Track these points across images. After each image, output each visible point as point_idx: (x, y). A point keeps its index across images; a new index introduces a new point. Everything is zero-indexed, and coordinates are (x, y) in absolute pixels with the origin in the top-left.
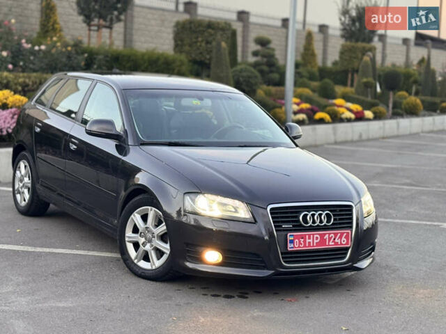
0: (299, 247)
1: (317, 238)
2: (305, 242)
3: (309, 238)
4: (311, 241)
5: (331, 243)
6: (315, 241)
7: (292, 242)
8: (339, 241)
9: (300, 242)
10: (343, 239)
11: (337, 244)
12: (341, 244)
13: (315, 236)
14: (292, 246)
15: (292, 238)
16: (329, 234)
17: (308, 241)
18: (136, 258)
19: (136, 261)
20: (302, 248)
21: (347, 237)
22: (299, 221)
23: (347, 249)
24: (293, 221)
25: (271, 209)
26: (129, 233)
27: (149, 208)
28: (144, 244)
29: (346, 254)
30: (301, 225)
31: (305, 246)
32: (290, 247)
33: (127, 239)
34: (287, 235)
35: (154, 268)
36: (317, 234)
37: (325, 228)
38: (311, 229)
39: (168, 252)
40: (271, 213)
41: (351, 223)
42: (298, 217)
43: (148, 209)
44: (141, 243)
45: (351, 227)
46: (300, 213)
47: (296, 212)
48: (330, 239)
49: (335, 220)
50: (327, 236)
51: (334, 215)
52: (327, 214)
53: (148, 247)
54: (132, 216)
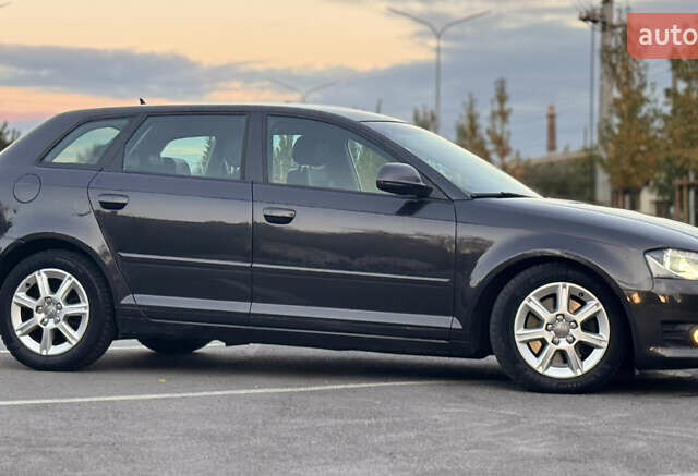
19: (540, 370)
27: (561, 284)
28: (555, 341)
33: (517, 339)
35: (579, 373)
39: (606, 345)
43: (558, 286)
53: (564, 345)
54: (525, 301)
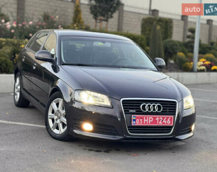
0: (139, 124)
1: (151, 119)
2: (143, 121)
3: (146, 119)
4: (147, 120)
5: (160, 123)
6: (150, 121)
7: (135, 120)
8: (166, 122)
9: (140, 120)
10: (168, 121)
11: (164, 123)
12: (167, 124)
13: (150, 118)
14: (135, 122)
15: (134, 118)
16: (159, 117)
17: (145, 120)
18: (53, 128)
20: (141, 124)
21: (171, 120)
22: (140, 108)
23: (171, 127)
24: (136, 109)
25: (123, 101)
26: (50, 113)
27: (60, 99)
28: (57, 120)
29: (171, 130)
30: (141, 111)
31: (143, 123)
32: (133, 124)
33: (49, 117)
34: (131, 116)
35: (61, 133)
36: (151, 117)
37: (157, 114)
38: (147, 113)
40: (123, 103)
41: (175, 112)
42: (139, 106)
44: (55, 119)
45: (175, 114)
46: (141, 104)
47: (138, 103)
48: (159, 120)
49: (163, 109)
50: (157, 119)
51: (163, 107)
52: (158, 106)
54: (52, 104)
